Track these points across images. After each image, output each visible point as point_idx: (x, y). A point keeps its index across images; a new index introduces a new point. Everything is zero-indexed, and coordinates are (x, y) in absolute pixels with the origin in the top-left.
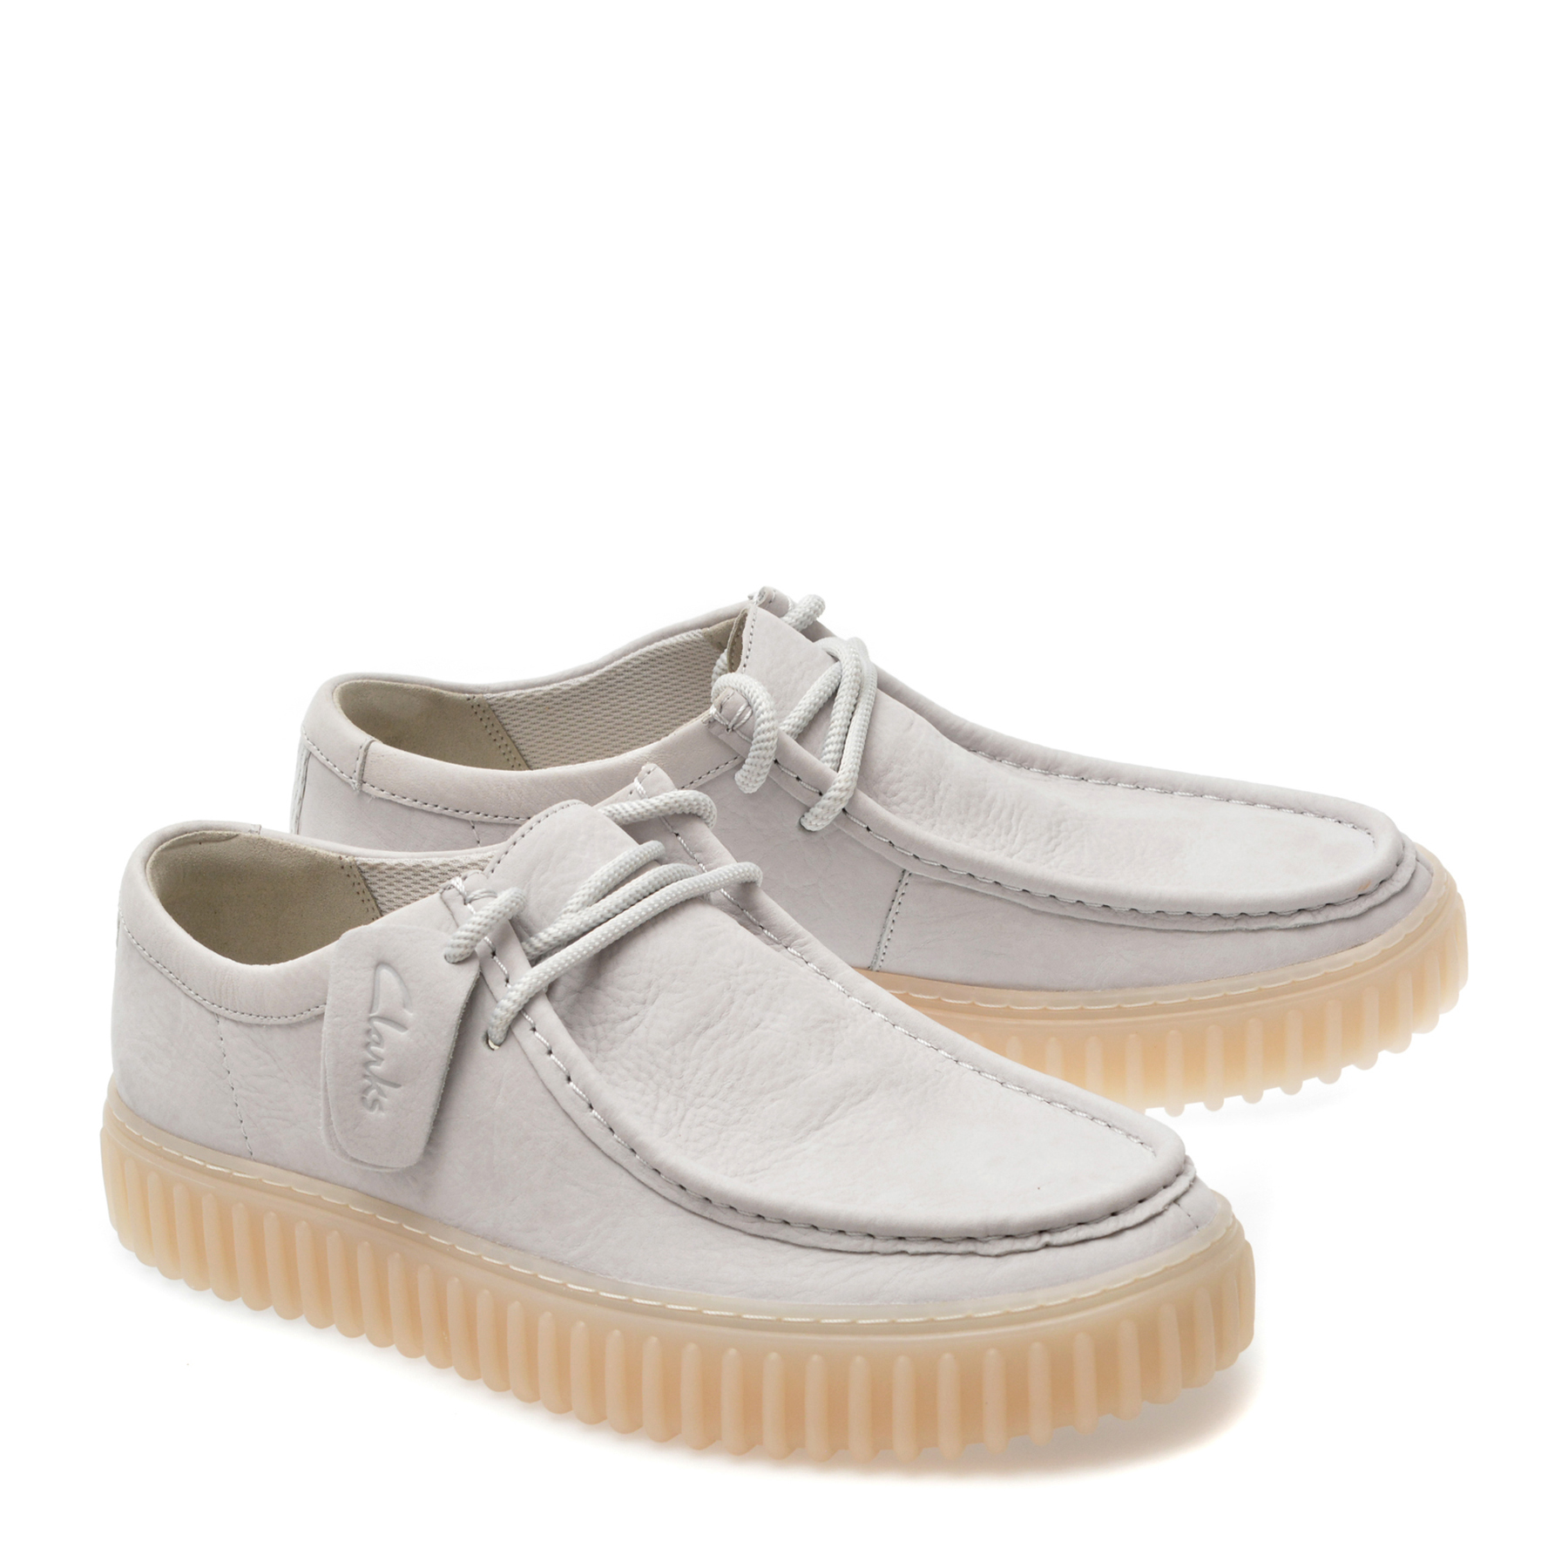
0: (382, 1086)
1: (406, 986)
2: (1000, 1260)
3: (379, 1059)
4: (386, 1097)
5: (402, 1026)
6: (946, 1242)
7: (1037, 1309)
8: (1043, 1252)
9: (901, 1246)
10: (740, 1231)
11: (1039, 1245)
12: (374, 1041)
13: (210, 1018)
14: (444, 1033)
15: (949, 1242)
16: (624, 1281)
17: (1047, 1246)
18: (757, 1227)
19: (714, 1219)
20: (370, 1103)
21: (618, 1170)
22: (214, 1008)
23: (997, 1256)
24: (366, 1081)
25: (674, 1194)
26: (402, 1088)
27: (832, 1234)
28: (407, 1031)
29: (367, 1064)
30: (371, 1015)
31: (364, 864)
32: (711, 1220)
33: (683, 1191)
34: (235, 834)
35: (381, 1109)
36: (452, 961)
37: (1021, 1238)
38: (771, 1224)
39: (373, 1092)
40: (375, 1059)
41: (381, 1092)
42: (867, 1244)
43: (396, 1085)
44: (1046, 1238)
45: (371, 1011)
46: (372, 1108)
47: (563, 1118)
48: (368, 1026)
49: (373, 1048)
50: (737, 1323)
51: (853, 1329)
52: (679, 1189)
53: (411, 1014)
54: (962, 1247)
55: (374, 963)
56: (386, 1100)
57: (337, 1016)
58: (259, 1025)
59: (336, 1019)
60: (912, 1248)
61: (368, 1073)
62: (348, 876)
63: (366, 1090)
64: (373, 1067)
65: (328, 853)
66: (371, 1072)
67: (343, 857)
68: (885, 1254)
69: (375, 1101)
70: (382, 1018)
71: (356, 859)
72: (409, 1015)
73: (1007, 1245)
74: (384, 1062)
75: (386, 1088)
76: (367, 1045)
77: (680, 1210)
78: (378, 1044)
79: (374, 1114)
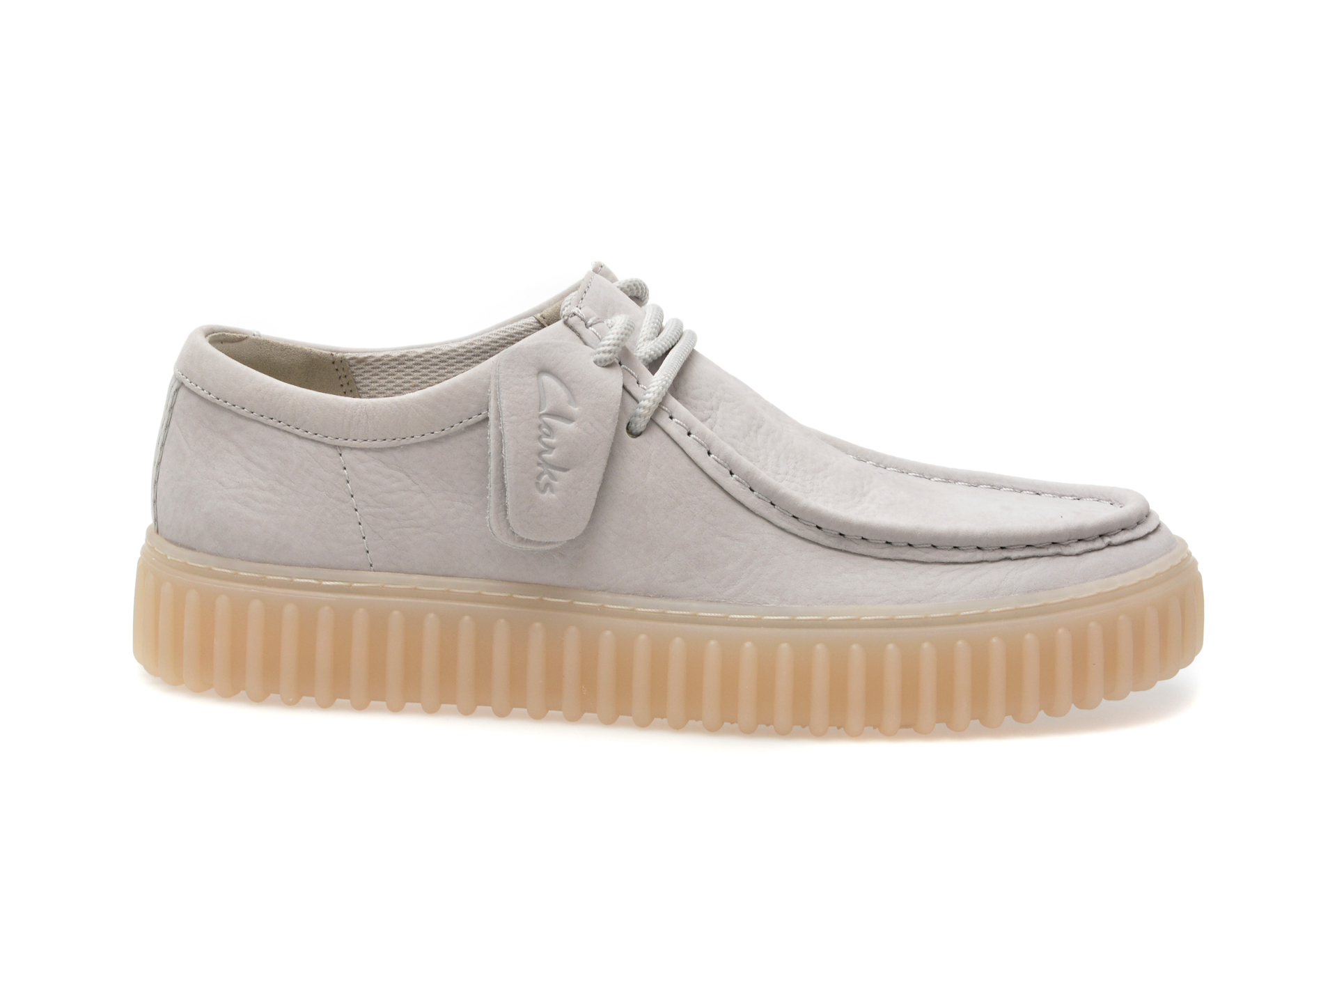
0: (553, 471)
1: (567, 387)
2: (1080, 557)
3: (551, 448)
4: (556, 481)
5: (569, 419)
6: (1037, 548)
7: (1118, 589)
8: (1107, 550)
9: (1005, 554)
10: (871, 557)
11: (1103, 545)
12: (545, 433)
13: (331, 452)
14: (609, 421)
15: (1040, 548)
16: (781, 606)
17: (1109, 545)
18: (887, 552)
19: (850, 550)
20: (542, 487)
21: (759, 521)
22: (337, 442)
23: (1077, 555)
24: (539, 468)
25: (813, 534)
26: (571, 471)
27: (950, 550)
28: (574, 423)
29: (540, 453)
30: (541, 413)
31: (352, 359)
32: (845, 552)
33: (820, 531)
34: (245, 336)
35: (552, 491)
36: (602, 365)
37: (1090, 541)
38: (899, 548)
39: (545, 477)
40: (547, 449)
41: (553, 477)
42: (979, 555)
43: (565, 470)
44: (1107, 540)
45: (540, 409)
46: (543, 491)
47: (708, 484)
48: (540, 422)
49: (544, 439)
50: (891, 624)
51: (984, 617)
52: (817, 529)
53: (577, 409)
54: (1052, 550)
55: (536, 371)
56: (556, 483)
57: (513, 415)
58: (393, 448)
59: (512, 418)
60: (1014, 554)
61: (541, 462)
62: (337, 370)
63: (539, 476)
64: (545, 456)
65: (321, 351)
66: (543, 460)
67: (333, 353)
68: (993, 562)
69: (548, 484)
70: (548, 414)
71: (345, 354)
72: (575, 410)
73: (1082, 547)
74: (555, 450)
75: (557, 473)
76: (540, 437)
77: (817, 547)
78: (548, 436)
79: (548, 496)
